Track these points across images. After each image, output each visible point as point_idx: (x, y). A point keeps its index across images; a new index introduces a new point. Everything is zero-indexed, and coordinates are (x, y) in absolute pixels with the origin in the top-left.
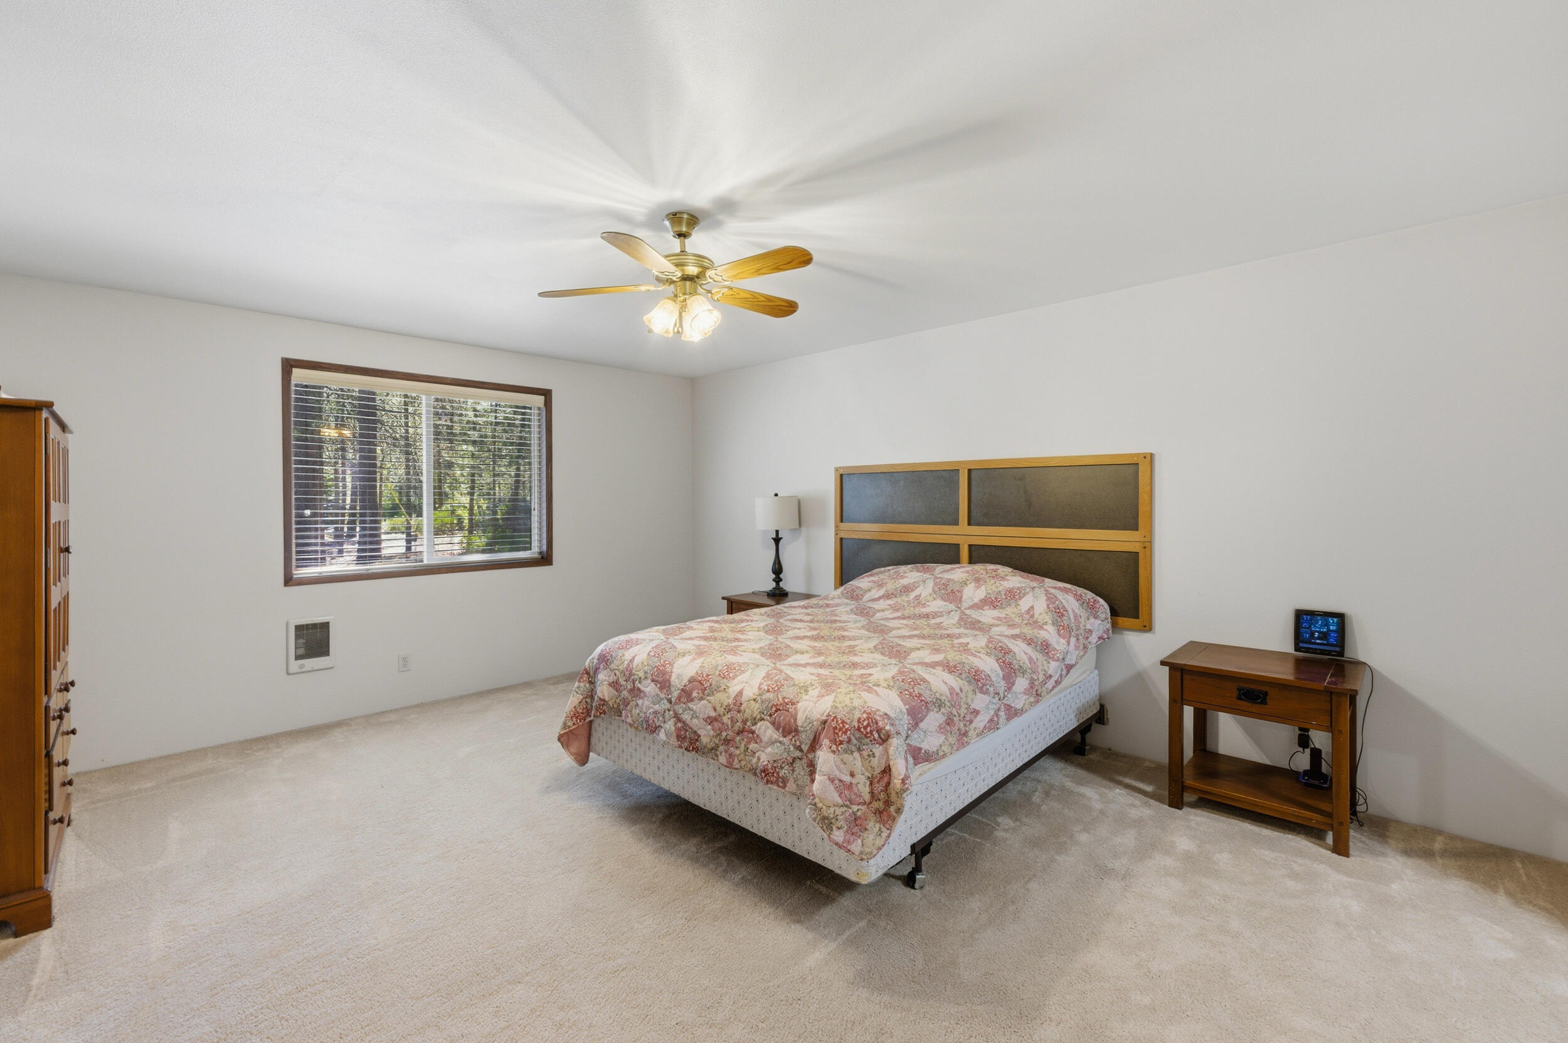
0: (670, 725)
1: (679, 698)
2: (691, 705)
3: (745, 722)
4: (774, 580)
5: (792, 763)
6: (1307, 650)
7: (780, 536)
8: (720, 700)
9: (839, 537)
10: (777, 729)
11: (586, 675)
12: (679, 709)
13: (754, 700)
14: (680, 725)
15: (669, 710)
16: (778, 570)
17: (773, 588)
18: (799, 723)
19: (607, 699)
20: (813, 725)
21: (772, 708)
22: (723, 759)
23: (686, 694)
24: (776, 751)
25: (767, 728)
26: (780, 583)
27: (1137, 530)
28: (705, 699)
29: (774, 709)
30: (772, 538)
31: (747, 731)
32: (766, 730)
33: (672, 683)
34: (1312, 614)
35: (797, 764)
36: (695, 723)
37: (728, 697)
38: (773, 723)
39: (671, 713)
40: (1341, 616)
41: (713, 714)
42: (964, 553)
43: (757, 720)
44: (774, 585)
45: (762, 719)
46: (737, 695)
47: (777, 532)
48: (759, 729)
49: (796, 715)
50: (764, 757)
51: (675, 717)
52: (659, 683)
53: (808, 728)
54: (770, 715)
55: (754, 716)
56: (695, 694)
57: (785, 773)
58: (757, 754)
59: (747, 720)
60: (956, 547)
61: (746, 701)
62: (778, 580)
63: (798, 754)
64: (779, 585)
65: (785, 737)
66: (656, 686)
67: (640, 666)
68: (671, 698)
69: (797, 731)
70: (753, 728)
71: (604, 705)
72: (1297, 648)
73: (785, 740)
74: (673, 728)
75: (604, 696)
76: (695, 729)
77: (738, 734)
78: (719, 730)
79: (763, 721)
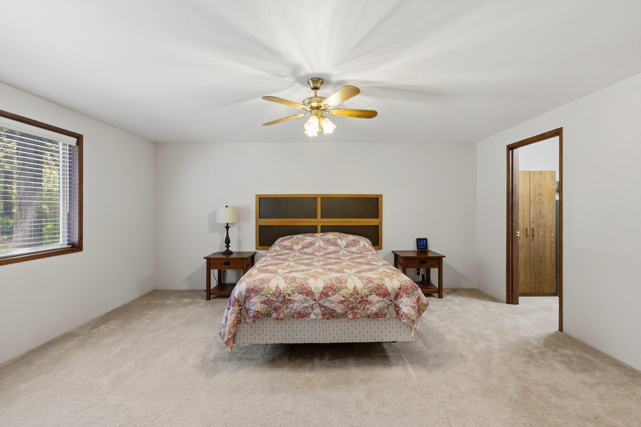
0: (318, 310)
1: (321, 297)
2: (329, 298)
3: (362, 298)
4: (226, 246)
5: (388, 307)
6: (420, 249)
7: (229, 226)
8: (346, 292)
9: (258, 225)
10: (380, 296)
11: (237, 302)
12: (321, 302)
13: (364, 288)
14: (323, 309)
15: (315, 304)
16: (228, 241)
17: (225, 251)
18: (390, 291)
19: (260, 311)
20: (395, 291)
21: (375, 289)
22: (350, 316)
23: (325, 294)
24: (381, 304)
25: (375, 297)
26: (229, 248)
27: (378, 218)
28: (337, 294)
29: (376, 289)
30: (225, 227)
31: (364, 301)
32: (374, 298)
33: (314, 292)
34: (420, 239)
35: (390, 307)
36: (332, 306)
37: (350, 290)
38: (377, 295)
39: (317, 305)
40: (426, 239)
41: (343, 299)
42: (319, 229)
43: (368, 295)
44: (226, 249)
45: (371, 294)
46: (354, 288)
47: (227, 224)
48: (370, 299)
49: (387, 288)
50: (374, 309)
51: (319, 306)
52: (304, 293)
53: (394, 292)
54: (375, 292)
55: (367, 294)
56: (330, 293)
57: (386, 312)
58: (371, 309)
59: (363, 297)
60: (316, 227)
61: (360, 290)
62: (228, 246)
63: (390, 303)
64: (228, 248)
65: (384, 298)
66: (303, 295)
67: (286, 289)
68: (315, 299)
69: (389, 294)
70: (367, 299)
71: (258, 314)
72: (418, 249)
73: (385, 299)
74: (320, 311)
75: (258, 309)
76: (332, 308)
77: (359, 303)
78: (348, 305)
79: (372, 295)
